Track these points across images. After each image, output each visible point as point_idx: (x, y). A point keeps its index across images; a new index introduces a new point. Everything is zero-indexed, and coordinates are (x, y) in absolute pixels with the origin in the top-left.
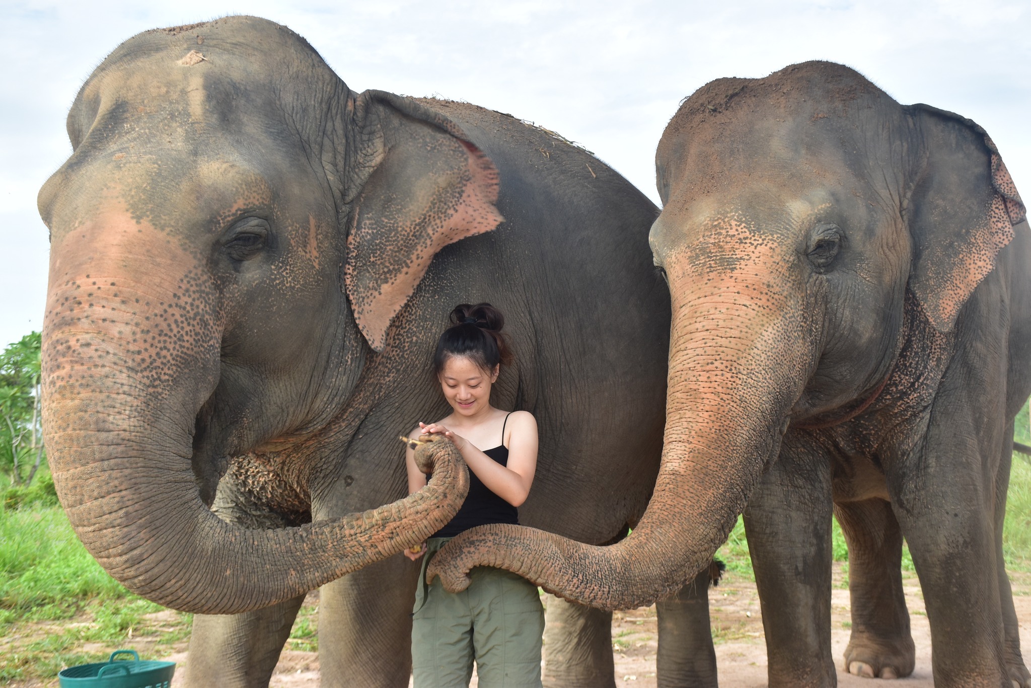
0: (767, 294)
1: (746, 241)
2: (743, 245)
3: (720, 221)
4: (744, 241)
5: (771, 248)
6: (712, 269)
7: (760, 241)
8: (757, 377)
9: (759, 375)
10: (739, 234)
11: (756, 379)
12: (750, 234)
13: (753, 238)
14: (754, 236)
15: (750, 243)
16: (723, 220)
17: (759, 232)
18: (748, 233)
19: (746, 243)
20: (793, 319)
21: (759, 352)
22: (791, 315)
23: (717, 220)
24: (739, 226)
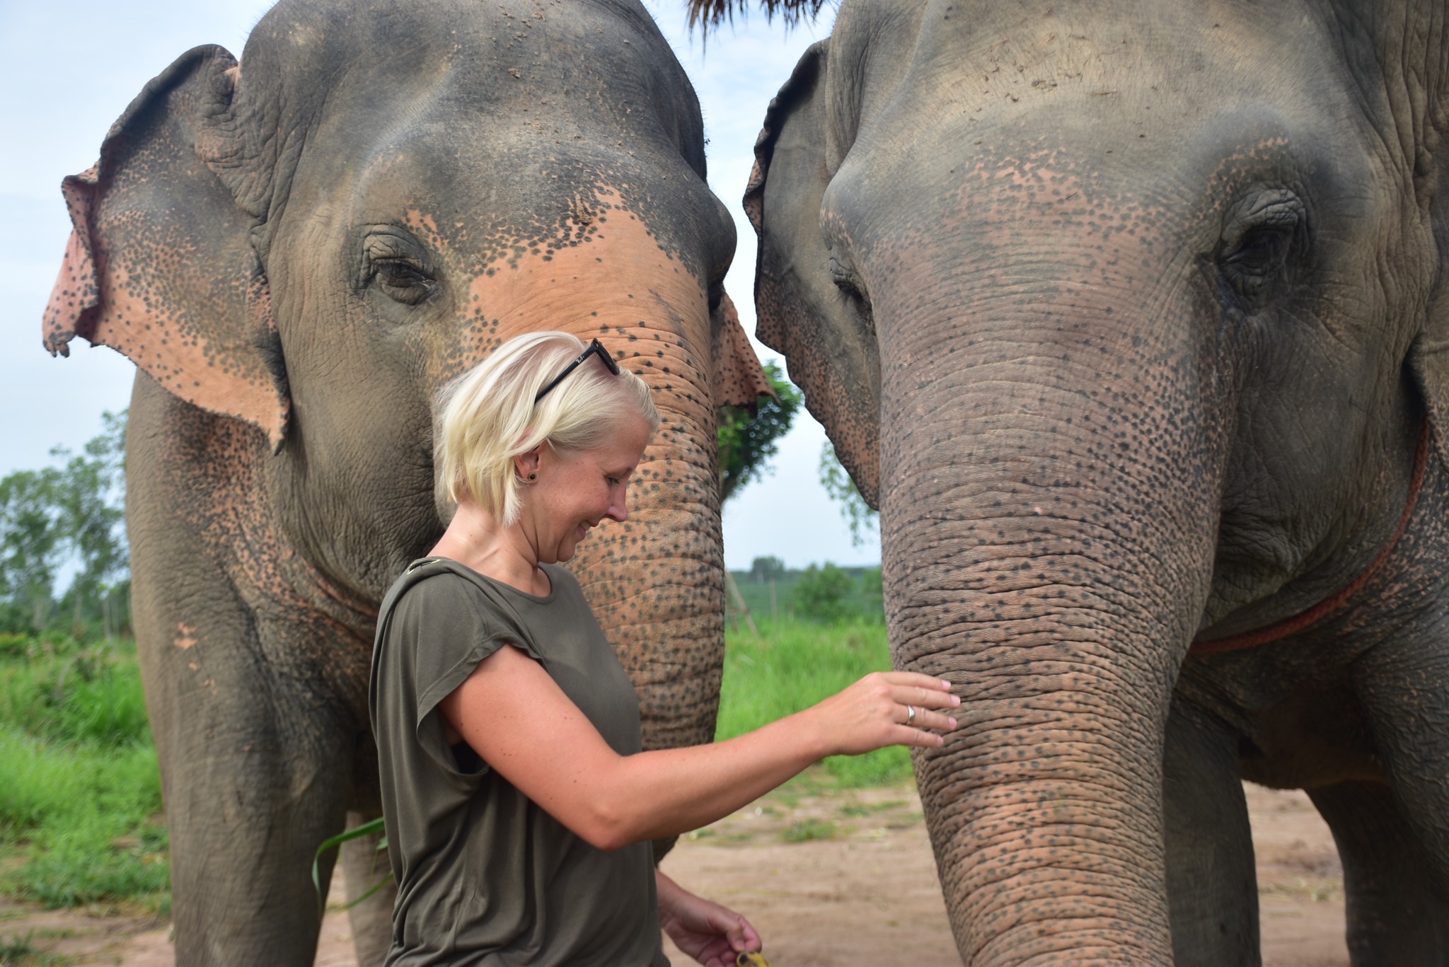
0: (1132, 361)
1: (1080, 218)
2: (1073, 227)
3: (1010, 170)
4: (1075, 219)
5: (1143, 240)
6: (999, 290)
7: (1116, 223)
8: (1132, 584)
9: (1135, 578)
10: (1061, 201)
11: (1131, 590)
12: (1090, 201)
13: (1098, 212)
14: (1100, 205)
15: (1091, 223)
16: (1020, 168)
17: (1113, 197)
18: (1084, 199)
19: (1080, 224)
20: (1191, 423)
21: (1125, 518)
22: (1186, 413)
23: (1004, 167)
24: (1062, 180)
